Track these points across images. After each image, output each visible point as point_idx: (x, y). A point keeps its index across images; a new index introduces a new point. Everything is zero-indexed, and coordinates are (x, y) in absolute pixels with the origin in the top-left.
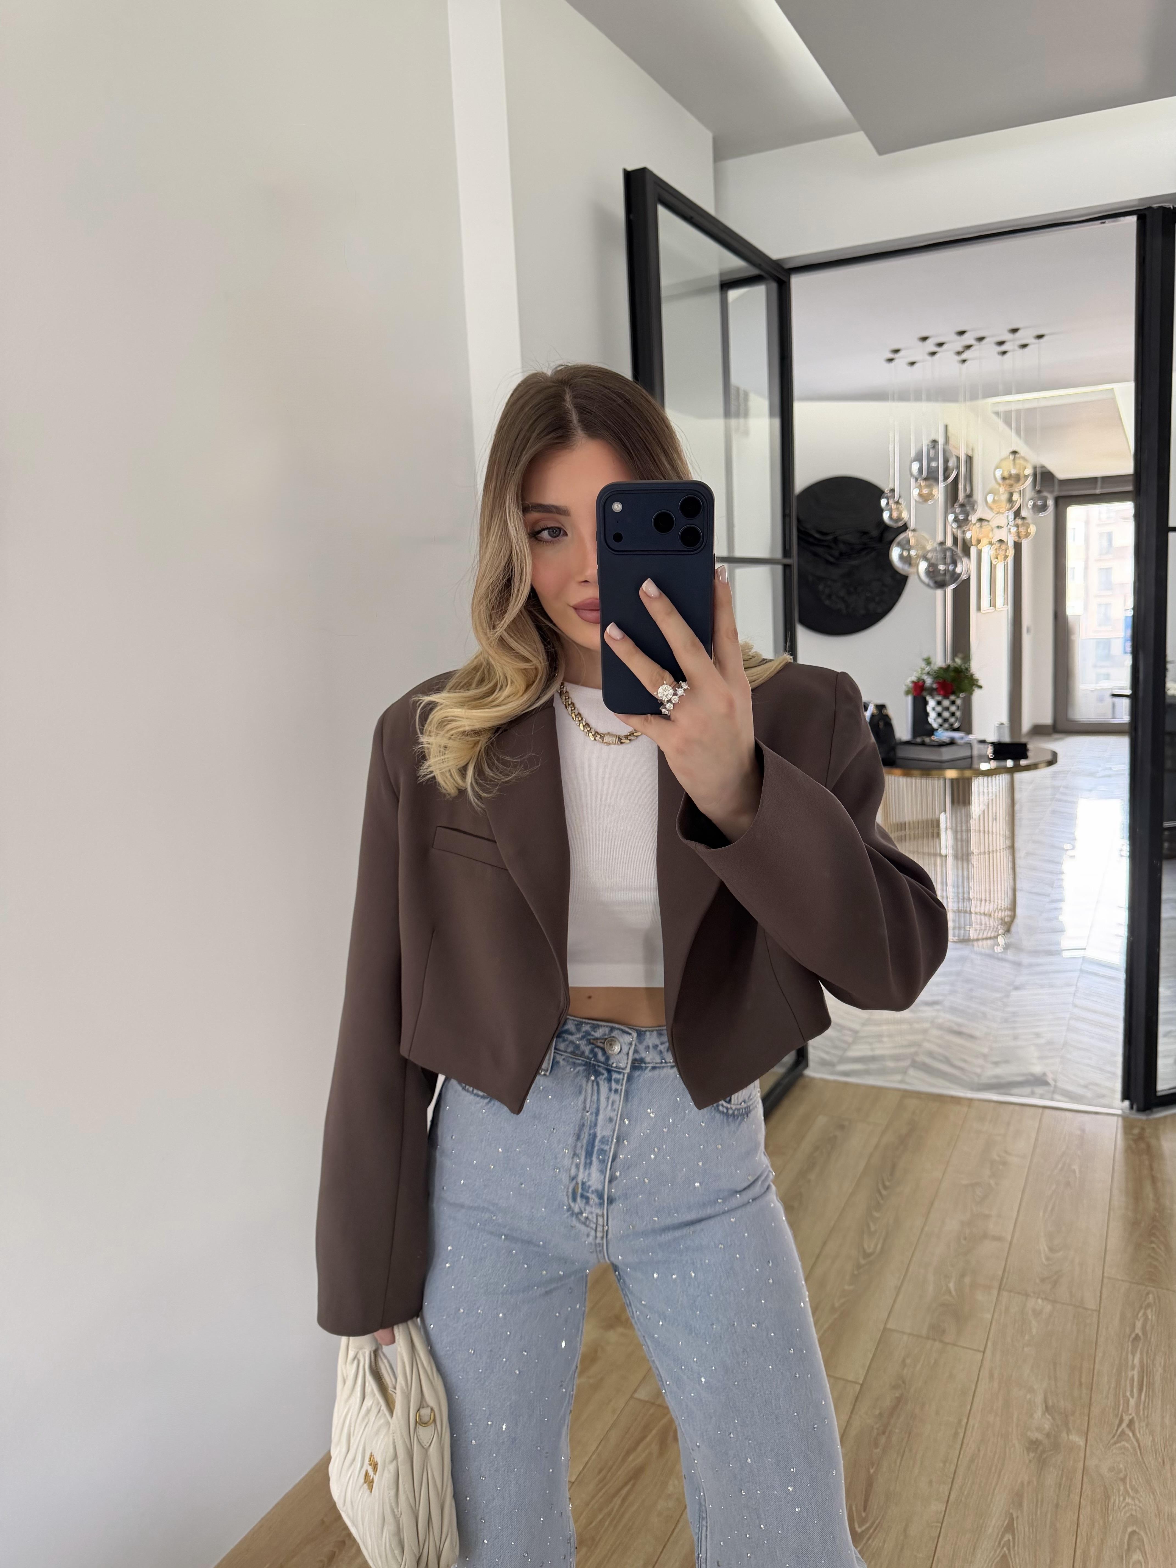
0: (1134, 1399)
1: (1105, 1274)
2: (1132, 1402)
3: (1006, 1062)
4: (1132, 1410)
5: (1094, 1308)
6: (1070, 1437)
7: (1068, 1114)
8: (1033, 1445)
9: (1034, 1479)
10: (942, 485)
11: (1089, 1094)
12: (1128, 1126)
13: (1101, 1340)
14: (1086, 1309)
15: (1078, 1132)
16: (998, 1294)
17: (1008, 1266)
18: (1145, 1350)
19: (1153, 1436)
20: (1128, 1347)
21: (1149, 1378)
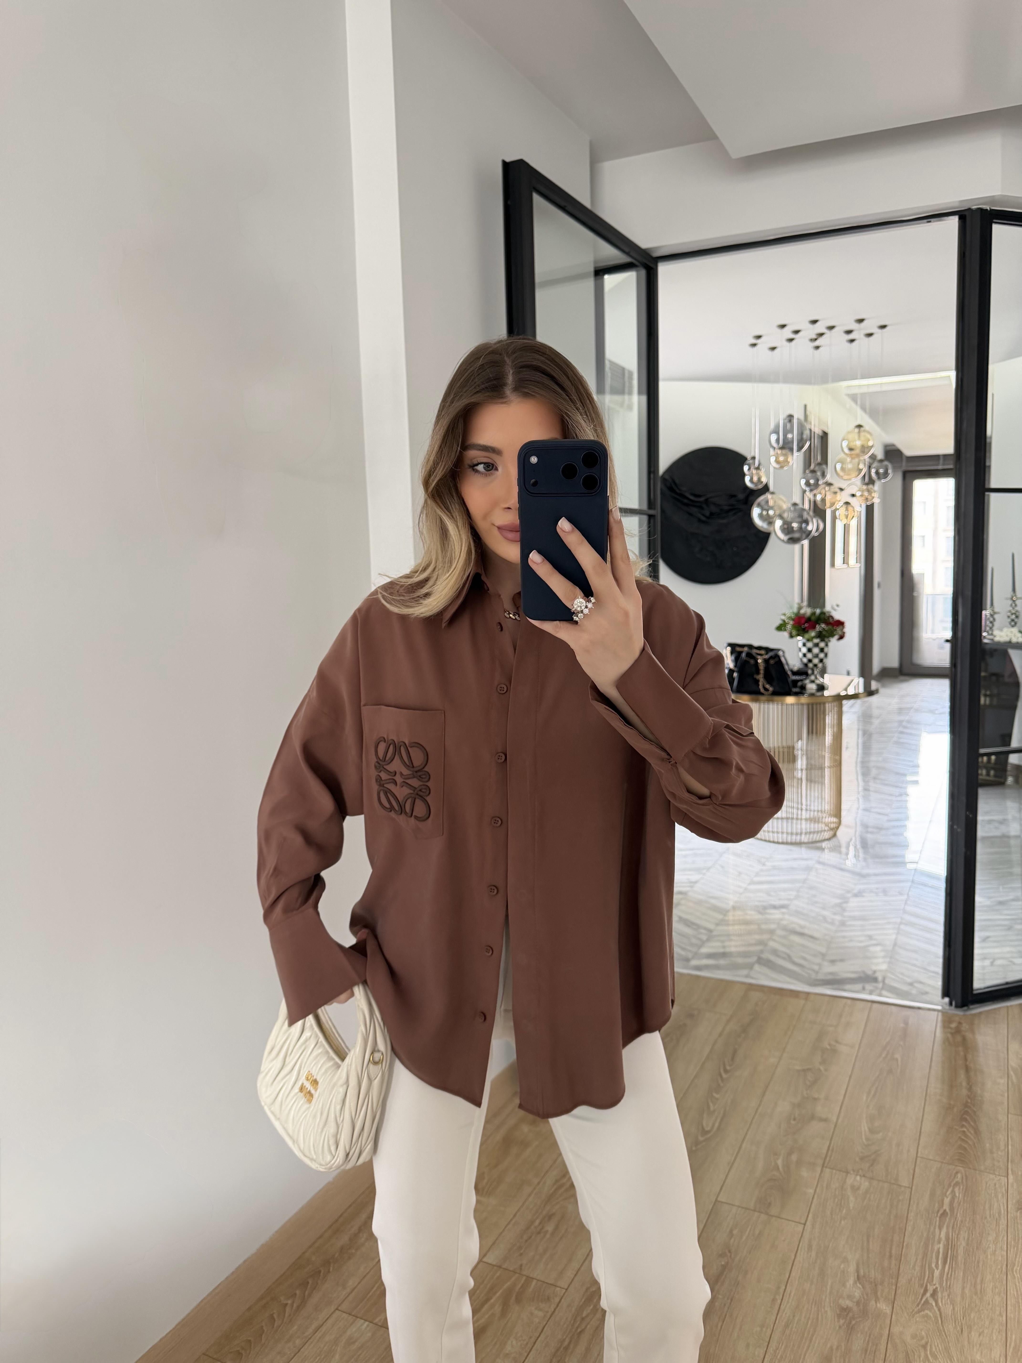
0: (939, 1270)
1: (919, 1155)
2: (937, 1273)
3: (842, 960)
4: (936, 1281)
5: (907, 1185)
6: (878, 1305)
7: (893, 1007)
8: (844, 1312)
9: (843, 1344)
10: (796, 454)
11: (914, 992)
12: (947, 1021)
13: (911, 1215)
14: (900, 1186)
15: (902, 1025)
16: (822, 1171)
17: (832, 1145)
18: (951, 1225)
19: (953, 1305)
20: (936, 1222)
21: (954, 1251)
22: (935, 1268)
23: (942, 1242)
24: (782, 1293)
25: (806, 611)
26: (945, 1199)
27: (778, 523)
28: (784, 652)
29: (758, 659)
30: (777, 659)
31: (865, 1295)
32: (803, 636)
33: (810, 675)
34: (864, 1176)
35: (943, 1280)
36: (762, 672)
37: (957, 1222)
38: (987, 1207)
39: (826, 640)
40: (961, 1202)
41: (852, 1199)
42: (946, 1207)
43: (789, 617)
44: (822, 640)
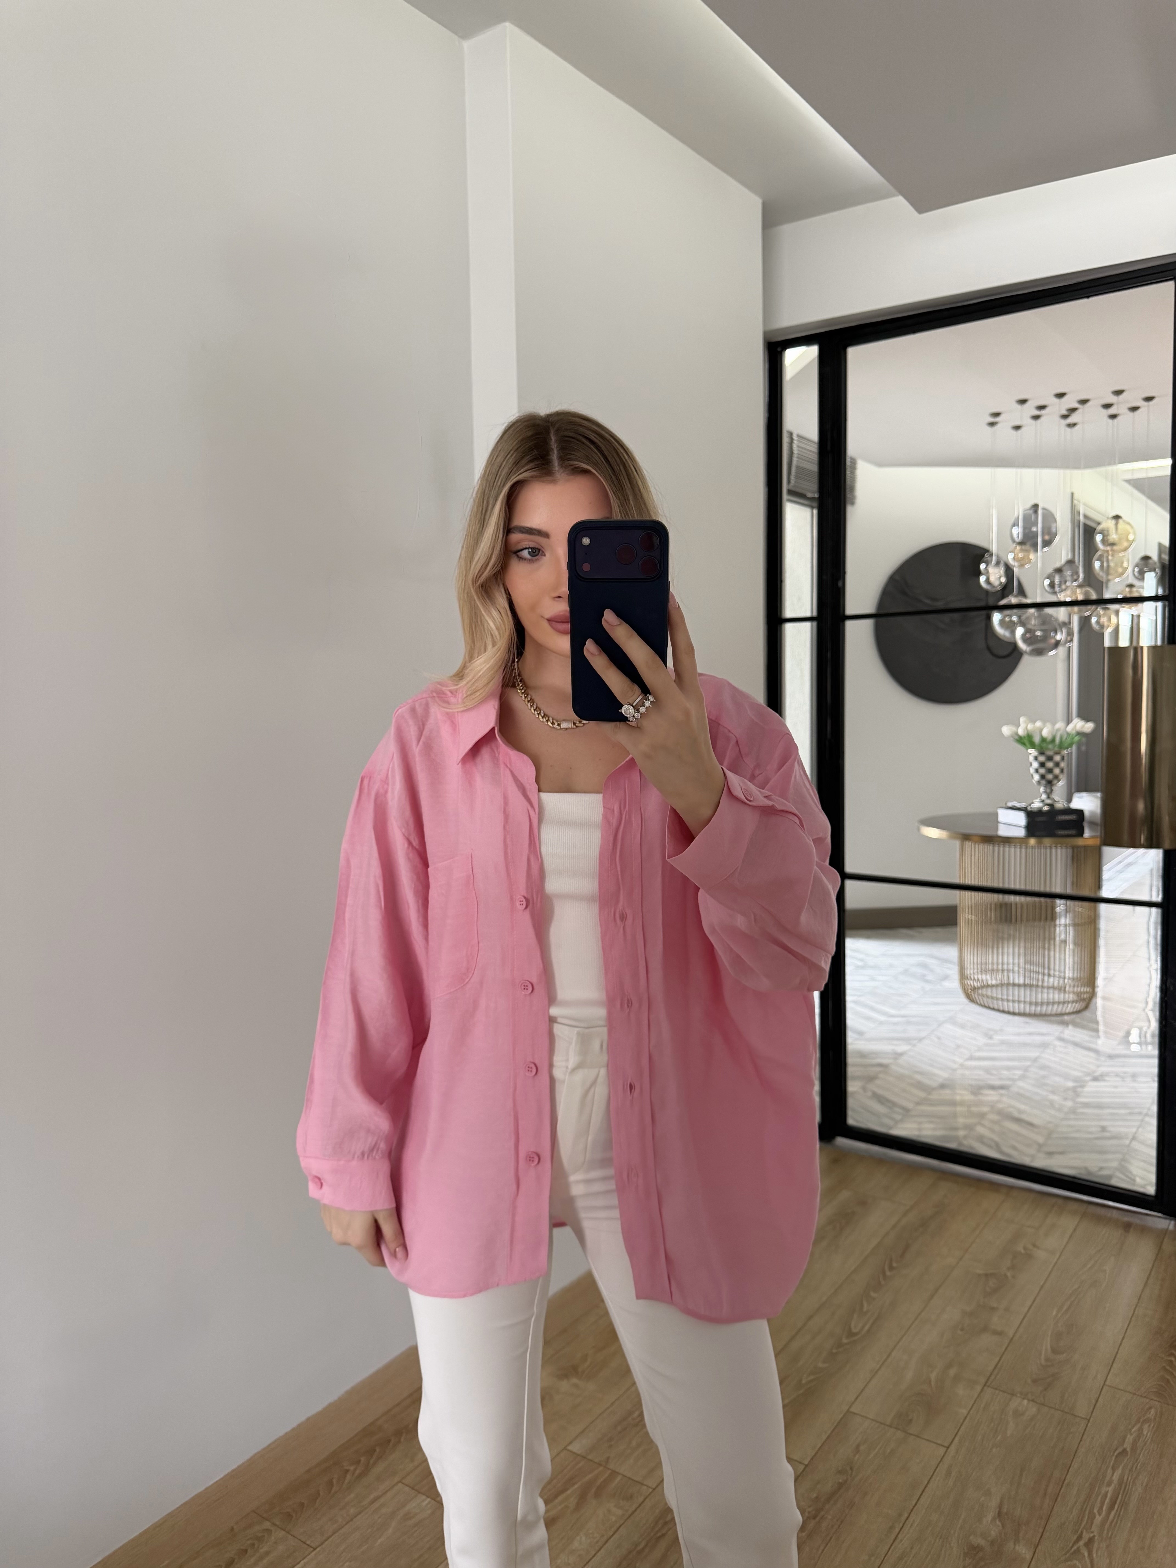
0: (1101, 1517)
1: (1107, 1383)
2: (1098, 1519)
4: (1094, 1528)
5: (1084, 1416)
6: (1017, 1548)
8: (973, 1551)
13: (1082, 1450)
14: (1076, 1416)
16: (982, 1390)
17: (1001, 1362)
18: (1129, 1467)
19: (1111, 1559)
20: (1110, 1462)
22: (1097, 1514)
23: (1113, 1485)
24: (903, 1521)
26: (1129, 1436)
27: (1020, 631)
31: (1003, 1535)
34: (1033, 1401)
35: (1105, 1528)
37: (1137, 1465)
40: (1147, 1441)
41: (1012, 1424)
42: (1127, 1446)
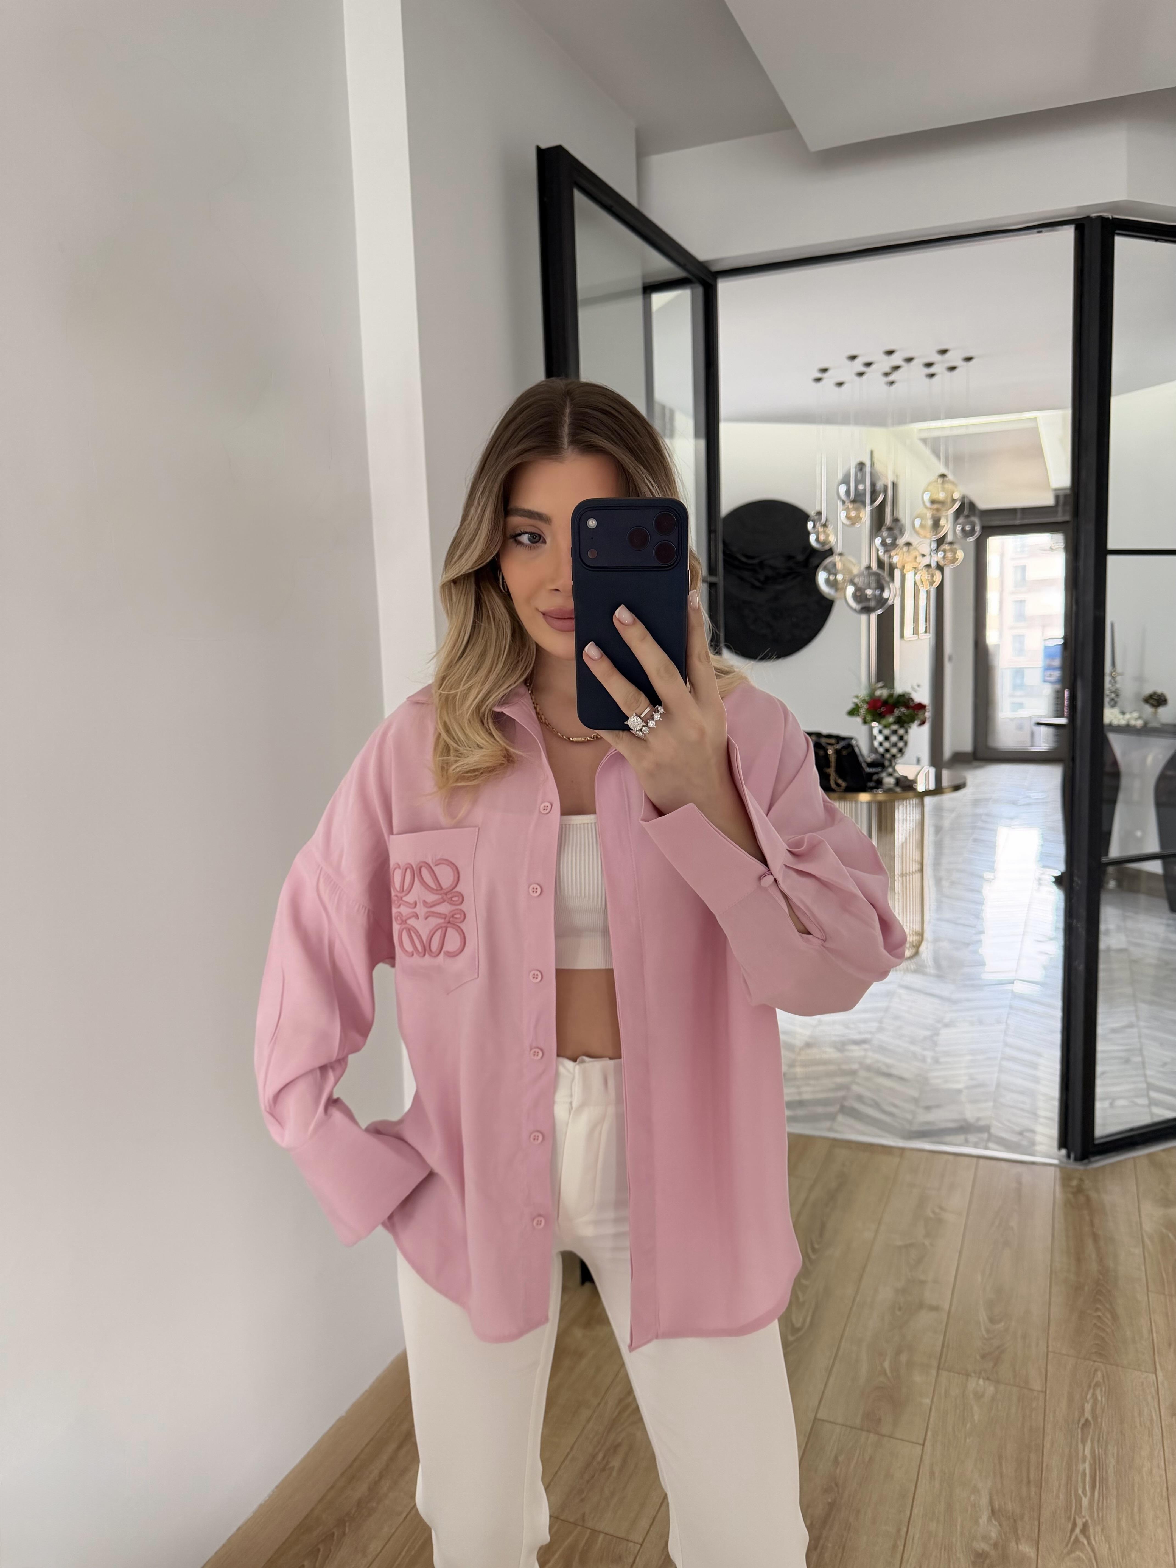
0: (1087, 1498)
2: (1085, 1502)
3: (938, 1106)
7: (1003, 1163)
8: (979, 1558)
10: (869, 508)
11: (1022, 1142)
12: (1066, 1178)
13: (1049, 1427)
15: (1015, 1186)
16: (937, 1374)
17: (946, 1340)
18: (1096, 1439)
19: (1109, 1543)
20: (1077, 1435)
21: (1102, 1472)
22: (1082, 1495)
23: (1088, 1460)
24: (904, 1536)
25: (882, 693)
26: (1086, 1404)
27: (850, 590)
28: (857, 741)
29: (827, 750)
30: (850, 750)
31: (1003, 1535)
32: (879, 723)
33: (887, 768)
34: (988, 1379)
35: (1094, 1512)
36: (833, 764)
37: (1103, 1434)
38: (1136, 1414)
39: (905, 725)
40: (1104, 1407)
41: (976, 1408)
42: (1088, 1415)
43: (863, 700)
44: (902, 726)
